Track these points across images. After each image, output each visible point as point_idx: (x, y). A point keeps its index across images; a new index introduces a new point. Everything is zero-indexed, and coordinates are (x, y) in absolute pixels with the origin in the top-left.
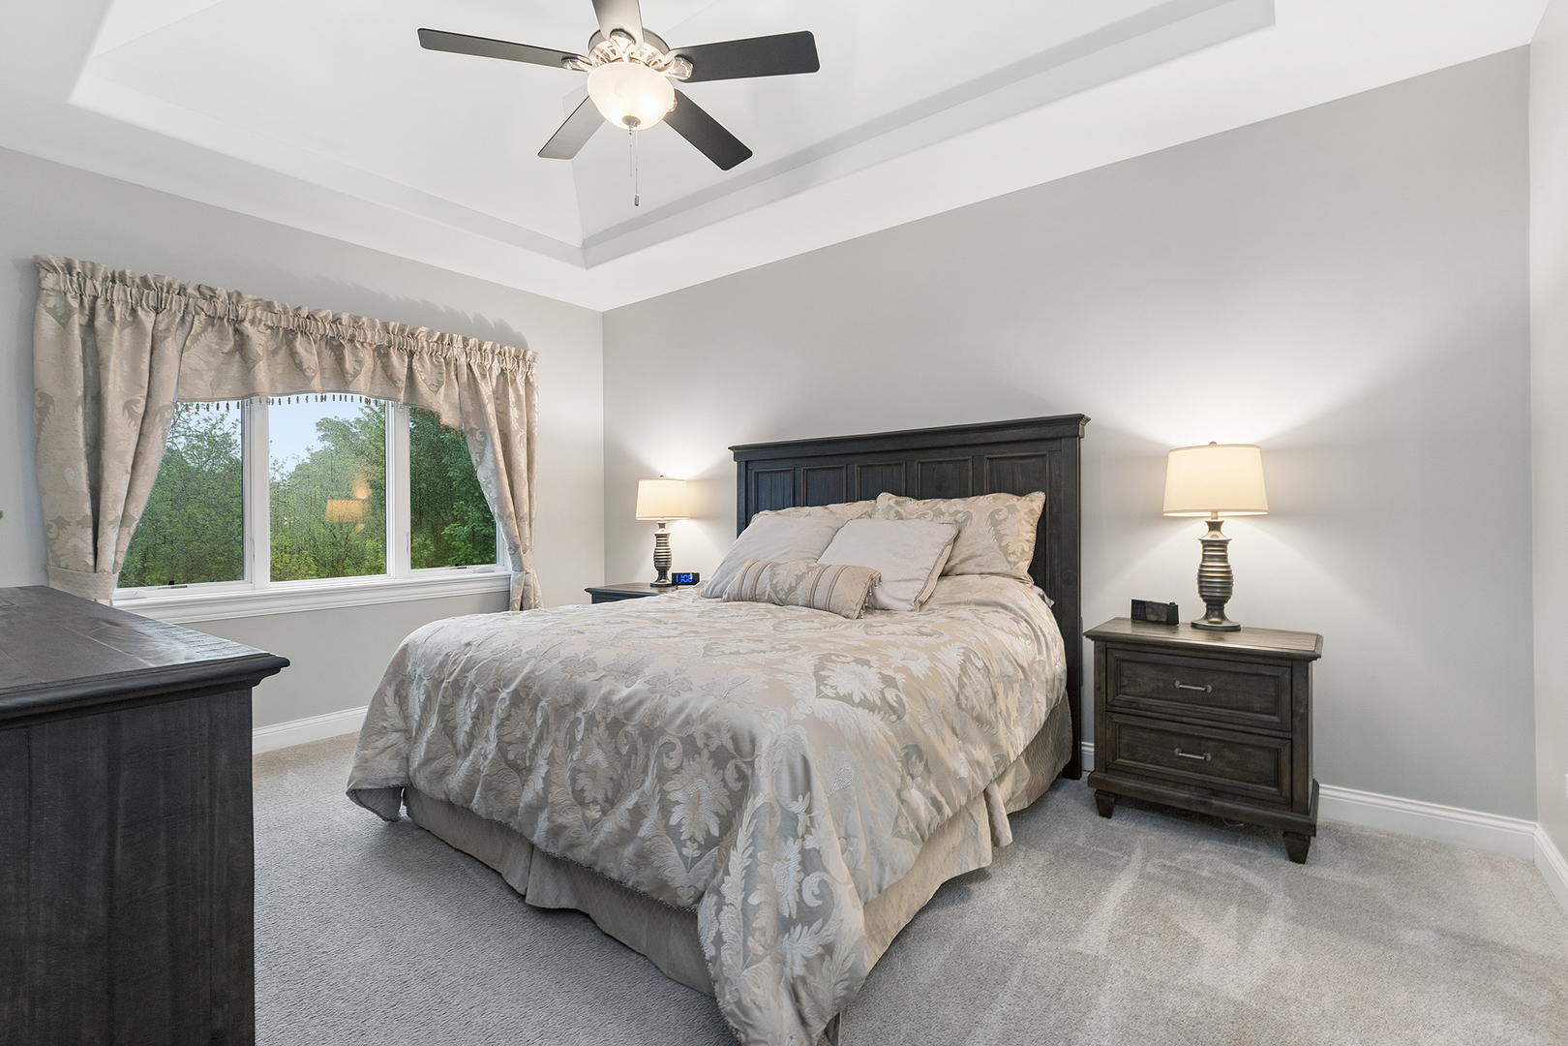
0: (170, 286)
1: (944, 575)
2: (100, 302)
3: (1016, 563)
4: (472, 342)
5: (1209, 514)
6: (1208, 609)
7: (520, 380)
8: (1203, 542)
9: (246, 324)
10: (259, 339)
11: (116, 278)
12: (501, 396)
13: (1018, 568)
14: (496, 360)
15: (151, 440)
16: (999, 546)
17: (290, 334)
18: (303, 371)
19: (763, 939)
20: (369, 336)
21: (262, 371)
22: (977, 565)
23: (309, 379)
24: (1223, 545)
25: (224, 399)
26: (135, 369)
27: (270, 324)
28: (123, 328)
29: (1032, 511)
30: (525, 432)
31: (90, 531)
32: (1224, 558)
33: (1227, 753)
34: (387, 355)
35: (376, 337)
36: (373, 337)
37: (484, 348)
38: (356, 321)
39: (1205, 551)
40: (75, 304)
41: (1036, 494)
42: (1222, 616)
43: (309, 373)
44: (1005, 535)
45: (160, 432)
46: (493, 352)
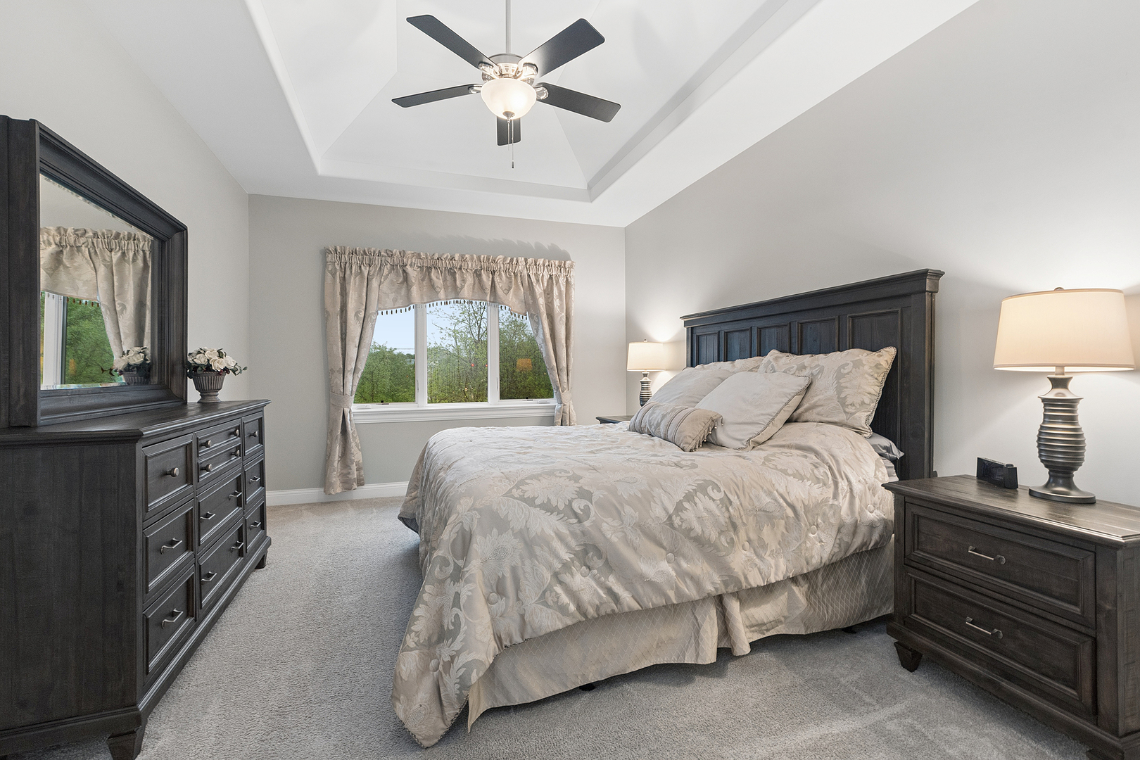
0: (374, 252)
1: (789, 421)
2: (347, 265)
3: (853, 414)
4: (530, 260)
5: (1053, 369)
6: (1050, 476)
7: (562, 281)
8: (1044, 400)
9: (408, 267)
10: (413, 273)
11: (354, 252)
12: (548, 293)
13: (854, 419)
14: (546, 270)
15: (367, 330)
16: (838, 397)
17: (429, 269)
18: (435, 289)
19: (416, 639)
20: (470, 265)
21: (415, 290)
22: (818, 414)
23: (437, 293)
24: (1070, 404)
25: (399, 307)
26: (360, 296)
27: (419, 265)
28: (356, 276)
29: (878, 366)
30: (564, 314)
31: (342, 375)
32: (1072, 420)
33: (1019, 634)
34: (480, 275)
35: (474, 265)
36: (472, 265)
37: (538, 263)
38: (462, 257)
39: (1045, 410)
40: (338, 267)
41: (887, 349)
42: (1070, 485)
43: (438, 290)
44: (847, 388)
45: (370, 326)
46: (544, 265)
